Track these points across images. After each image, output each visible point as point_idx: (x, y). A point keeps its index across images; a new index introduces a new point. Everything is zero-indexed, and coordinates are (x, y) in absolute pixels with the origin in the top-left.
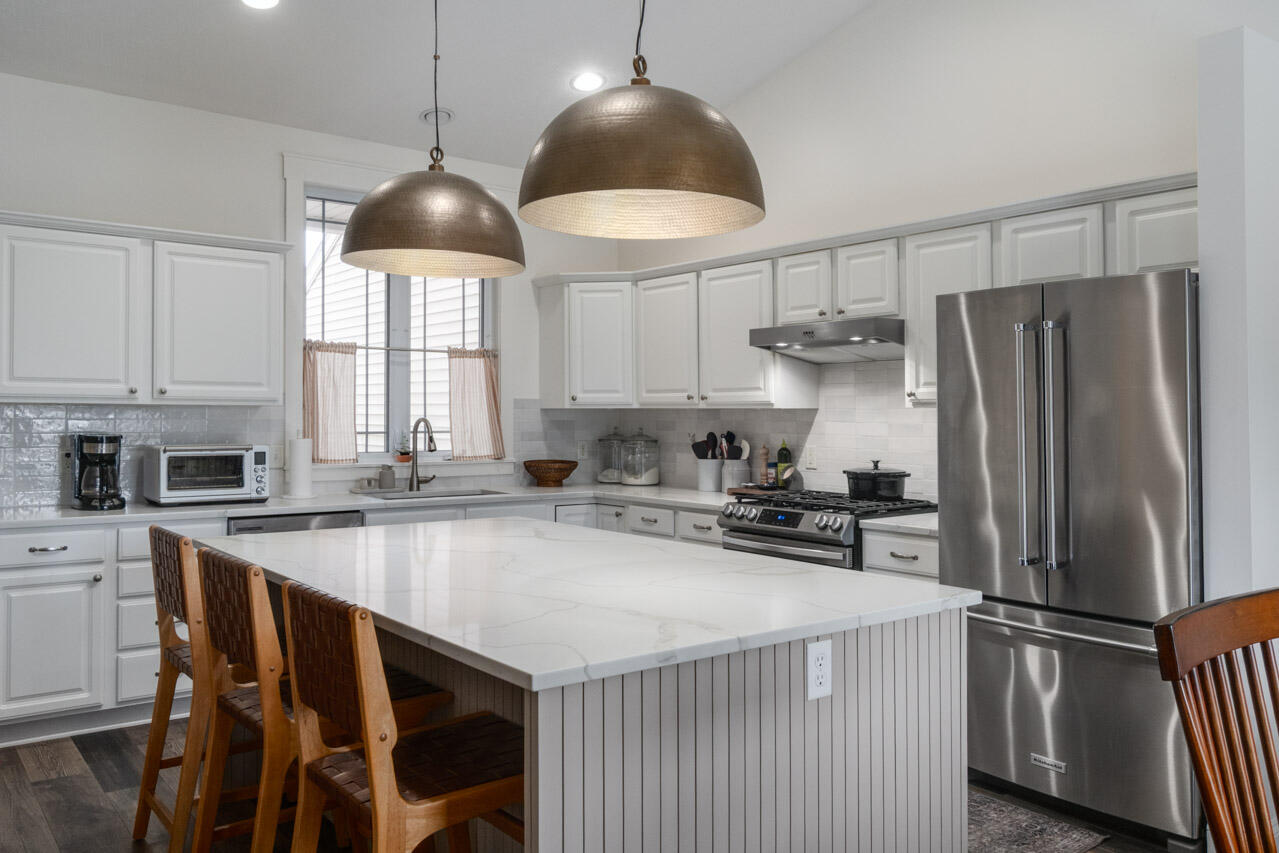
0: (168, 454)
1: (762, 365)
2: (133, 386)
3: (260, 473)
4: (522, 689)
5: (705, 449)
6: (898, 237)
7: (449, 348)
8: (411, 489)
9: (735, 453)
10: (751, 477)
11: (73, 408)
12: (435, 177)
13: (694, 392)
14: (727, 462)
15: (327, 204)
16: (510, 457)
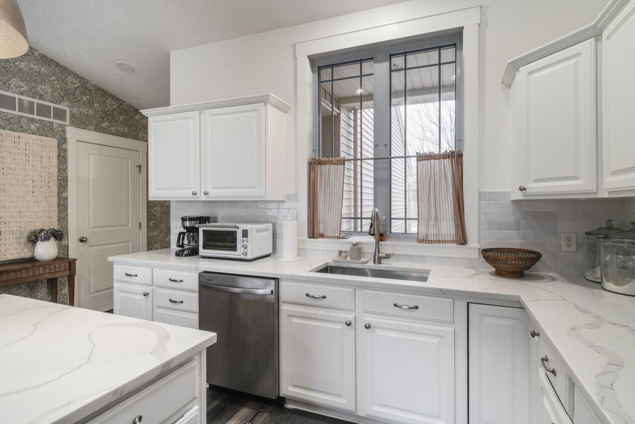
3: (245, 243)
7: (417, 153)
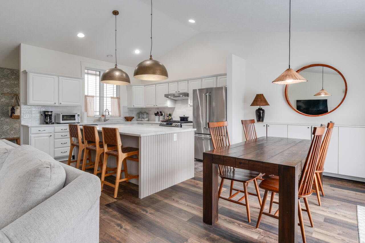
0: (62, 114)
1: (167, 100)
2: (55, 102)
4: (139, 137)
5: (157, 114)
6: (188, 80)
8: (104, 121)
9: (162, 115)
10: (164, 119)
11: (43, 106)
12: (116, 69)
13: (155, 105)
14: (160, 116)
15: (89, 71)
16: (122, 116)
